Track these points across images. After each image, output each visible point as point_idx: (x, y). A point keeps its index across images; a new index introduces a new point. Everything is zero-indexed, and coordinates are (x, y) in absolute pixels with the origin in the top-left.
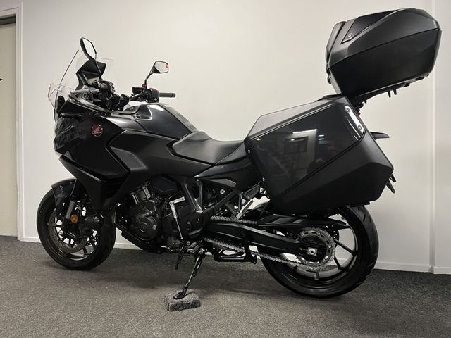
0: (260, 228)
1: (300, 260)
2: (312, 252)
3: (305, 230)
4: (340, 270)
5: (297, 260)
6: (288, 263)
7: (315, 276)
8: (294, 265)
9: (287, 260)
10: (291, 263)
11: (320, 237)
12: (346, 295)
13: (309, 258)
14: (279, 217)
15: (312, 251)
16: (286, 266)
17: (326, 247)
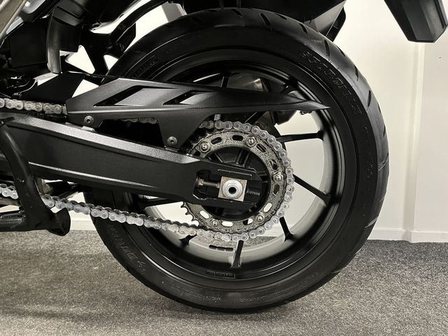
0: (78, 122)
1: (197, 216)
2: (232, 190)
3: (212, 131)
4: (289, 243)
5: (188, 219)
6: (163, 227)
7: (231, 260)
8: (182, 234)
9: (161, 221)
10: (172, 229)
11: (254, 150)
12: (299, 301)
13: (221, 210)
14: (137, 89)
15: (233, 187)
16: (158, 239)
17: (267, 178)
